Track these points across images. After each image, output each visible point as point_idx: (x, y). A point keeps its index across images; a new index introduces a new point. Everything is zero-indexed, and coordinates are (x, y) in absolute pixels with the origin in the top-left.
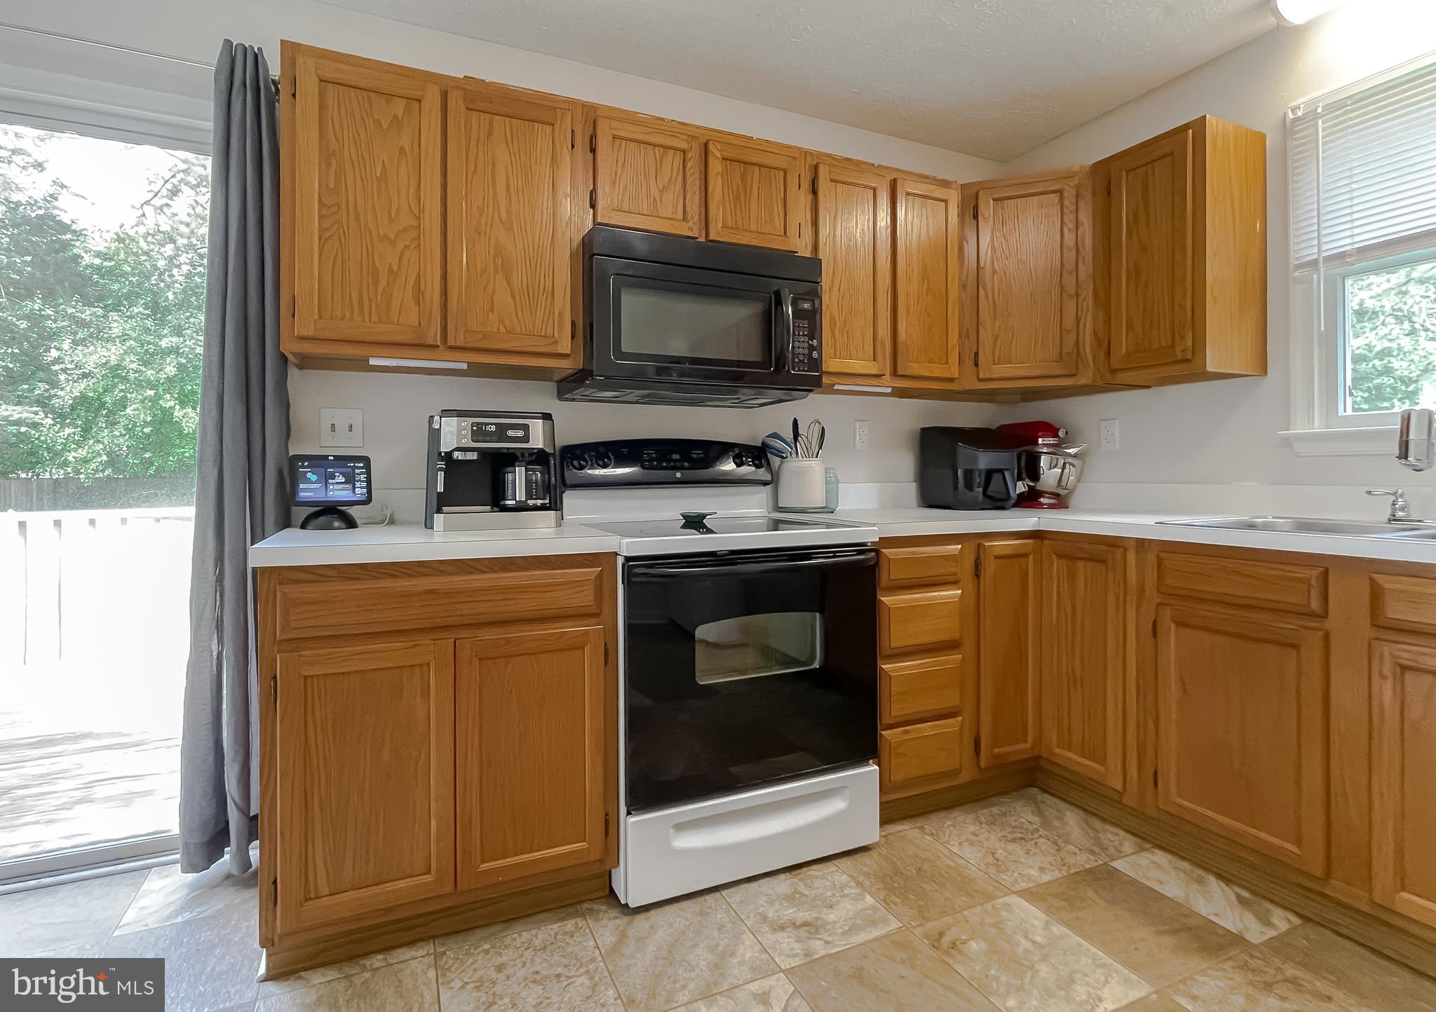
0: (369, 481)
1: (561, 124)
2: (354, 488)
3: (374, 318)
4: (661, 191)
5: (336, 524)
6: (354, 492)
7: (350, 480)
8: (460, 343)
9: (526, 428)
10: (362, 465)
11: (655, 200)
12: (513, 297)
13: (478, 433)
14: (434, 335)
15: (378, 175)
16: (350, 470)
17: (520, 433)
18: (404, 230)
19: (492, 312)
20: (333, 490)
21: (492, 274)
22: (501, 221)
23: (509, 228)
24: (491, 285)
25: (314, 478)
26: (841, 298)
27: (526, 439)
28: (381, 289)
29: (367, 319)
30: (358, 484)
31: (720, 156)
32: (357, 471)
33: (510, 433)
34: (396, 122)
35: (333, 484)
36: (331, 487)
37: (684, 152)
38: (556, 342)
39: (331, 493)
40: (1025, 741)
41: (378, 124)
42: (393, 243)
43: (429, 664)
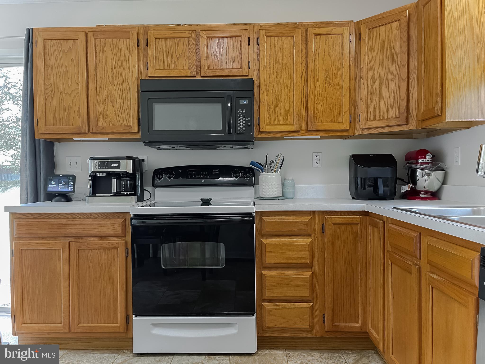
0: (74, 184)
1: (132, 38)
2: (68, 187)
3: (64, 124)
4: (178, 58)
5: (63, 200)
6: (68, 188)
7: (67, 184)
8: (94, 131)
9: (119, 163)
10: (72, 178)
11: (175, 62)
12: (115, 111)
13: (101, 166)
14: (85, 129)
15: (64, 71)
16: (67, 180)
17: (117, 165)
18: (74, 90)
19: (107, 118)
20: (61, 187)
21: (107, 103)
22: (110, 81)
23: (113, 84)
24: (106, 107)
25: (53, 183)
26: (273, 95)
27: (119, 167)
28: (66, 113)
29: (62, 125)
30: (70, 185)
31: (205, 37)
32: (70, 180)
33: (113, 165)
34: (70, 49)
35: (61, 185)
36: (60, 186)
37: (188, 38)
38: (132, 128)
39: (60, 189)
40: (358, 323)
41: (64, 51)
42: (70, 95)
43: (61, 249)
